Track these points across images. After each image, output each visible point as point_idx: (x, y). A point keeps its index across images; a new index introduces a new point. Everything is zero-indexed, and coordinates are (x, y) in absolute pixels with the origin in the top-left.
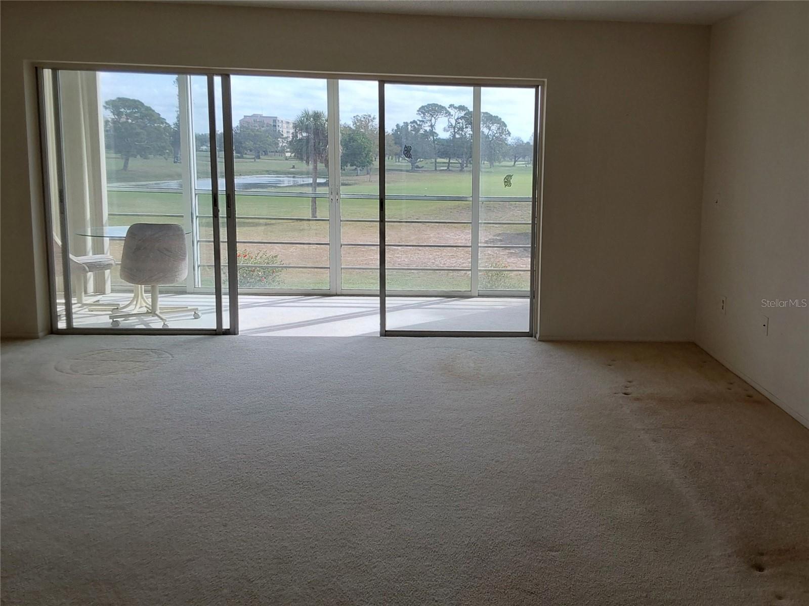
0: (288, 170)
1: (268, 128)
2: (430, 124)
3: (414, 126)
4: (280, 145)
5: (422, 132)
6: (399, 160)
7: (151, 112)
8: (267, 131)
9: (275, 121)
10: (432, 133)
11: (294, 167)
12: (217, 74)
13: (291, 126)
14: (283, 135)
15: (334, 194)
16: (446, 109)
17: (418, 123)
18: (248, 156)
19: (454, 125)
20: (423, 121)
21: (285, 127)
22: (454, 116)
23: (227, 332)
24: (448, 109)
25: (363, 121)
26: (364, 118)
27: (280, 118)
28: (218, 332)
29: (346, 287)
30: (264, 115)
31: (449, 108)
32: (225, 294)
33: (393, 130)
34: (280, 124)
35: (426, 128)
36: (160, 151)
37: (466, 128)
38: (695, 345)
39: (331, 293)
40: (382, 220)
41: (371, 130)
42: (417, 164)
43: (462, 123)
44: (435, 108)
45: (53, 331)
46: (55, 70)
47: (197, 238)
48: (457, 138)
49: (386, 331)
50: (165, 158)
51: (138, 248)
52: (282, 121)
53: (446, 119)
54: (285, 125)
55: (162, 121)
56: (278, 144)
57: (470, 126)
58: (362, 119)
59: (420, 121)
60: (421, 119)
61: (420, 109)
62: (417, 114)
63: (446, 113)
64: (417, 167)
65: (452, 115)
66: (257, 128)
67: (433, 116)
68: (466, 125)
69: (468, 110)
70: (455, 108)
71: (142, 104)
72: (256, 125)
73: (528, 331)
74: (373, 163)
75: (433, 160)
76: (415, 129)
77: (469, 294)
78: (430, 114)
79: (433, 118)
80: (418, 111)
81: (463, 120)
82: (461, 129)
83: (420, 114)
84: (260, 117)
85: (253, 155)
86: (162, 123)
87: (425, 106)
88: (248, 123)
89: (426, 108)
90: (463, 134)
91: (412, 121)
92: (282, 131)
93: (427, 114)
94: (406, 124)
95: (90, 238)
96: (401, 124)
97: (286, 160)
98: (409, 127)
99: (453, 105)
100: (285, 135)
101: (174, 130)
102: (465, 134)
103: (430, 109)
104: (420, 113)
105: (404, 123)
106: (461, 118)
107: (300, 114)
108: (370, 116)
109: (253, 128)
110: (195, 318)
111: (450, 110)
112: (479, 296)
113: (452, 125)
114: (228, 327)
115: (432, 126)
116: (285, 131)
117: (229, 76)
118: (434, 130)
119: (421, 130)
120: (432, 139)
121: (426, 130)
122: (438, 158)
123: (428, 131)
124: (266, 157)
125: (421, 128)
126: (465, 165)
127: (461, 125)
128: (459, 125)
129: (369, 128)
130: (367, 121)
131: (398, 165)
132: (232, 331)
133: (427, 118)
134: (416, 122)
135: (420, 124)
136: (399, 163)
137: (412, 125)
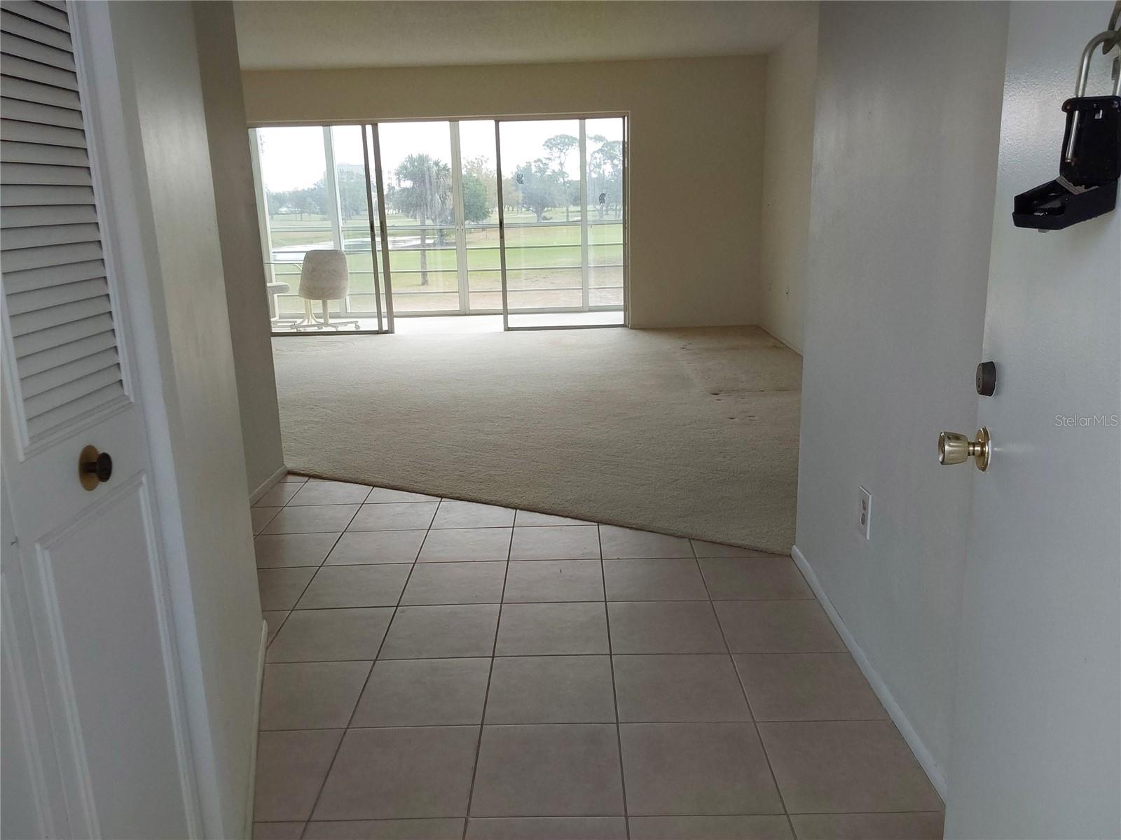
2: (558, 162)
3: (539, 165)
5: (549, 173)
6: (521, 210)
10: (562, 174)
12: (368, 124)
15: (459, 224)
17: (544, 161)
20: (550, 159)
23: (386, 332)
25: (474, 163)
26: (476, 159)
28: (380, 332)
33: (512, 173)
35: (553, 168)
37: (605, 163)
41: (486, 174)
42: (544, 215)
43: (600, 159)
44: (565, 141)
48: (594, 178)
49: (509, 328)
51: (314, 270)
57: (609, 161)
58: (474, 161)
59: (547, 159)
60: (547, 156)
61: (546, 142)
64: (545, 218)
67: (562, 151)
70: (591, 138)
73: (623, 323)
74: (490, 215)
75: (564, 209)
76: (542, 171)
78: (559, 149)
79: (562, 154)
80: (543, 145)
81: (600, 154)
82: (599, 166)
83: (546, 150)
87: (553, 138)
89: (553, 141)
91: (536, 159)
93: (554, 149)
94: (529, 164)
96: (523, 165)
98: (533, 168)
103: (559, 141)
104: (545, 147)
105: (526, 163)
114: (387, 329)
115: (561, 164)
117: (377, 124)
118: (564, 170)
119: (548, 170)
120: (563, 181)
121: (554, 171)
122: (571, 206)
123: (556, 171)
124: (358, 217)
125: (548, 168)
126: (604, 213)
127: (598, 161)
128: (595, 161)
129: (484, 171)
130: (480, 163)
131: (521, 217)
132: (390, 330)
133: (554, 154)
134: (541, 160)
135: (547, 162)
136: (522, 215)
137: (537, 165)
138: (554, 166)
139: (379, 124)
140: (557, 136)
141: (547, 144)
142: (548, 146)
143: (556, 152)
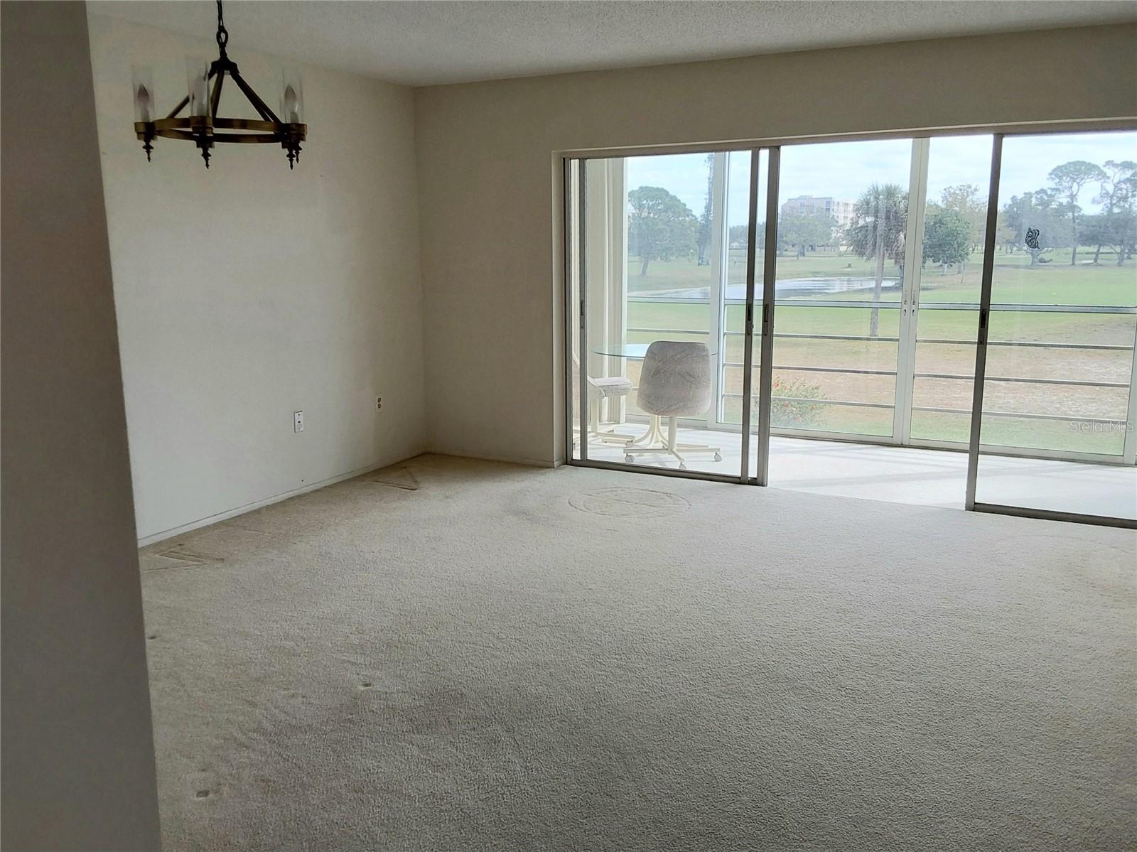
0: (841, 270)
1: (819, 213)
2: (1068, 194)
3: (1041, 197)
4: (834, 235)
5: (1054, 205)
6: (1012, 250)
7: (676, 202)
8: (817, 217)
9: (828, 203)
10: (1072, 207)
11: (850, 266)
12: (764, 147)
13: (851, 208)
14: (838, 222)
15: (908, 302)
16: (1099, 168)
17: (1049, 192)
18: (789, 254)
19: (1111, 193)
20: (1057, 190)
21: (843, 211)
22: (1112, 178)
23: (754, 482)
24: (1102, 168)
25: (958, 194)
26: (961, 190)
27: (836, 199)
28: (743, 480)
29: (917, 435)
30: (814, 197)
31: (1104, 166)
33: (1005, 206)
34: (836, 208)
35: (1061, 200)
36: (684, 251)
37: (1133, 196)
39: (895, 443)
40: (982, 341)
41: (969, 207)
42: (1041, 256)
43: (1127, 190)
44: (1080, 168)
45: (568, 461)
46: (582, 160)
47: (723, 360)
48: (1115, 213)
49: (975, 503)
50: (688, 259)
52: (838, 203)
53: (1098, 184)
54: (842, 208)
55: (687, 212)
56: (831, 234)
58: (958, 192)
59: (1053, 190)
60: (1054, 186)
61: (1054, 170)
62: (1048, 179)
63: (1098, 175)
64: (1041, 260)
65: (1109, 178)
66: (803, 215)
67: (1074, 181)
68: (1133, 192)
70: (1116, 166)
72: (803, 210)
74: (970, 255)
75: (1070, 250)
76: (1045, 204)
77: (1119, 460)
78: (1071, 178)
79: (1075, 184)
80: (1051, 174)
81: (1128, 185)
82: (1125, 198)
83: (1053, 179)
84: (809, 198)
85: (796, 251)
86: (688, 216)
87: (1062, 166)
88: (793, 208)
89: (1063, 169)
90: (1127, 206)
91: (1038, 189)
92: (838, 217)
93: (1065, 178)
94: (1029, 195)
95: (607, 357)
96: (1020, 196)
97: (841, 256)
98: (1034, 200)
99: (1113, 161)
100: (841, 222)
101: (700, 223)
102: (1130, 206)
103: (1072, 169)
104: (1053, 176)
105: (1025, 193)
106: (1126, 181)
107: (865, 191)
108: (969, 187)
109: (799, 214)
110: (716, 461)
111: (1105, 170)
113: (1107, 193)
114: (755, 476)
115: (1073, 197)
116: (842, 215)
117: (778, 148)
118: (1074, 203)
119: (1053, 203)
120: (1071, 217)
121: (1061, 204)
122: (1080, 246)
123: (1064, 204)
124: (812, 253)
125: (1054, 201)
126: (1126, 255)
129: (968, 205)
130: (965, 194)
131: (1012, 258)
132: (759, 481)
133: (1064, 184)
134: (1046, 191)
135: (1053, 193)
136: (1012, 256)
137: (1039, 197)
138: (1063, 199)
139: (783, 148)
140: (1069, 163)
142: (1056, 175)
143: (1066, 182)
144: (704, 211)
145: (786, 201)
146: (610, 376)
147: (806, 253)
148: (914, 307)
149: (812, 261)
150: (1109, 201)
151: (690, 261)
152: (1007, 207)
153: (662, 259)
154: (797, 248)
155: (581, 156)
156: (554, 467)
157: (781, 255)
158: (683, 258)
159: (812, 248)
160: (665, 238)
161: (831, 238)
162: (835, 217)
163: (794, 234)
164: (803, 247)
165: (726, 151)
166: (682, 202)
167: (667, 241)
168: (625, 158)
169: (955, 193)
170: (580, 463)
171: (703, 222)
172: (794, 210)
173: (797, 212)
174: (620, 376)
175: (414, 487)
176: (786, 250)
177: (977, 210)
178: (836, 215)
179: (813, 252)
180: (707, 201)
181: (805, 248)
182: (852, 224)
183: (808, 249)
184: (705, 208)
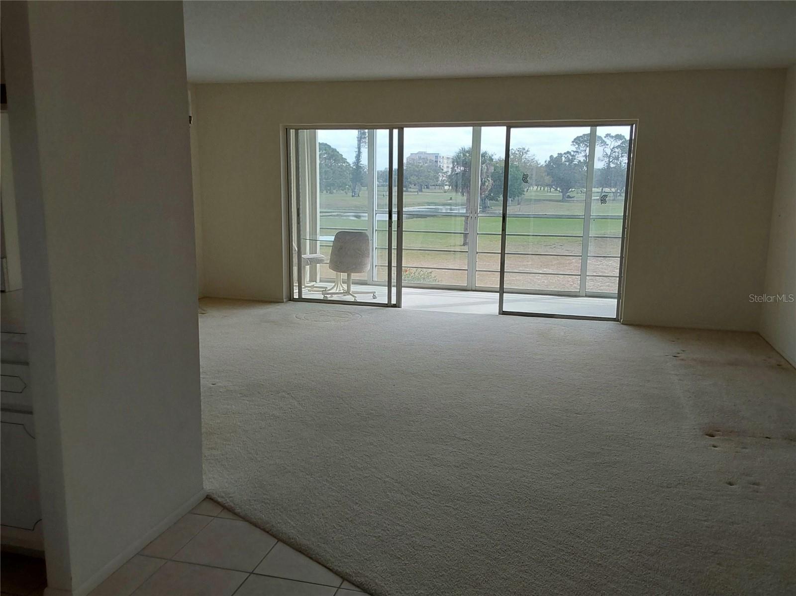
0: (446, 202)
1: (431, 164)
2: (584, 155)
3: (567, 156)
4: (440, 179)
5: (576, 162)
6: (550, 190)
7: (336, 153)
8: (430, 166)
9: (437, 157)
11: (451, 199)
12: (396, 128)
13: (450, 160)
14: (443, 170)
16: (602, 138)
17: (572, 153)
18: (412, 190)
19: (609, 154)
20: (577, 152)
21: (446, 162)
22: (609, 145)
23: (394, 306)
24: (604, 139)
25: (517, 154)
26: (518, 151)
27: (442, 154)
28: (389, 305)
30: (427, 153)
31: (605, 137)
32: (394, 286)
33: (546, 162)
34: (441, 160)
35: (579, 159)
36: (342, 187)
37: (622, 156)
38: (758, 334)
39: (468, 289)
42: (568, 194)
43: (618, 152)
45: (291, 299)
46: (297, 130)
47: (375, 245)
48: (612, 168)
49: (503, 311)
50: (345, 192)
51: (341, 249)
52: (443, 157)
53: (602, 148)
54: (445, 161)
55: (344, 161)
56: (439, 178)
58: (517, 152)
59: (574, 152)
60: (575, 150)
61: (575, 139)
62: (571, 145)
63: (601, 143)
64: (569, 197)
65: (608, 145)
66: (421, 164)
68: (621, 154)
69: (625, 139)
70: (612, 137)
71: (329, 146)
72: (421, 161)
73: (615, 317)
74: (525, 193)
76: (568, 160)
78: (585, 145)
79: (588, 149)
80: (573, 142)
81: (619, 150)
82: (617, 158)
83: (575, 145)
84: (425, 154)
85: (416, 189)
86: (345, 163)
87: (581, 136)
88: (413, 160)
89: (581, 138)
90: (619, 163)
91: (566, 151)
92: (443, 167)
93: (581, 145)
94: (560, 155)
95: (308, 241)
96: (555, 155)
97: (445, 192)
98: (563, 158)
99: (610, 134)
100: (445, 170)
101: (352, 168)
102: (620, 164)
103: (586, 139)
104: (574, 143)
105: (558, 154)
106: (618, 147)
107: (457, 150)
108: (524, 149)
109: (418, 164)
110: (374, 298)
111: (605, 140)
112: (586, 296)
113: (607, 154)
114: (395, 303)
116: (445, 166)
117: (402, 128)
120: (586, 169)
121: (580, 161)
123: (582, 161)
125: (575, 159)
127: (617, 154)
128: (614, 154)
129: (523, 160)
130: (521, 154)
131: (550, 195)
132: (397, 305)
133: (581, 148)
134: (570, 152)
135: (574, 154)
136: (551, 194)
137: (566, 156)
138: (581, 158)
140: (584, 135)
141: (576, 141)
142: (576, 143)
144: (355, 159)
145: (410, 155)
146: (310, 254)
147: (423, 190)
148: (476, 215)
149: (428, 195)
150: (608, 160)
151: (347, 194)
152: (547, 162)
153: (327, 192)
154: (417, 187)
155: (297, 128)
156: (283, 302)
157: (407, 191)
158: (342, 192)
159: (427, 188)
160: (329, 178)
161: (439, 180)
162: (441, 167)
163: (415, 177)
164: (421, 185)
165: (374, 129)
166: (340, 153)
167: (331, 180)
168: (317, 130)
169: (515, 153)
170: (299, 300)
171: (354, 167)
172: (415, 161)
173: (417, 163)
174: (316, 253)
175: (203, 312)
176: (410, 188)
177: (528, 165)
178: (442, 165)
179: (427, 190)
180: (357, 153)
181: (423, 186)
182: (452, 172)
183: (424, 187)
184: (356, 157)
